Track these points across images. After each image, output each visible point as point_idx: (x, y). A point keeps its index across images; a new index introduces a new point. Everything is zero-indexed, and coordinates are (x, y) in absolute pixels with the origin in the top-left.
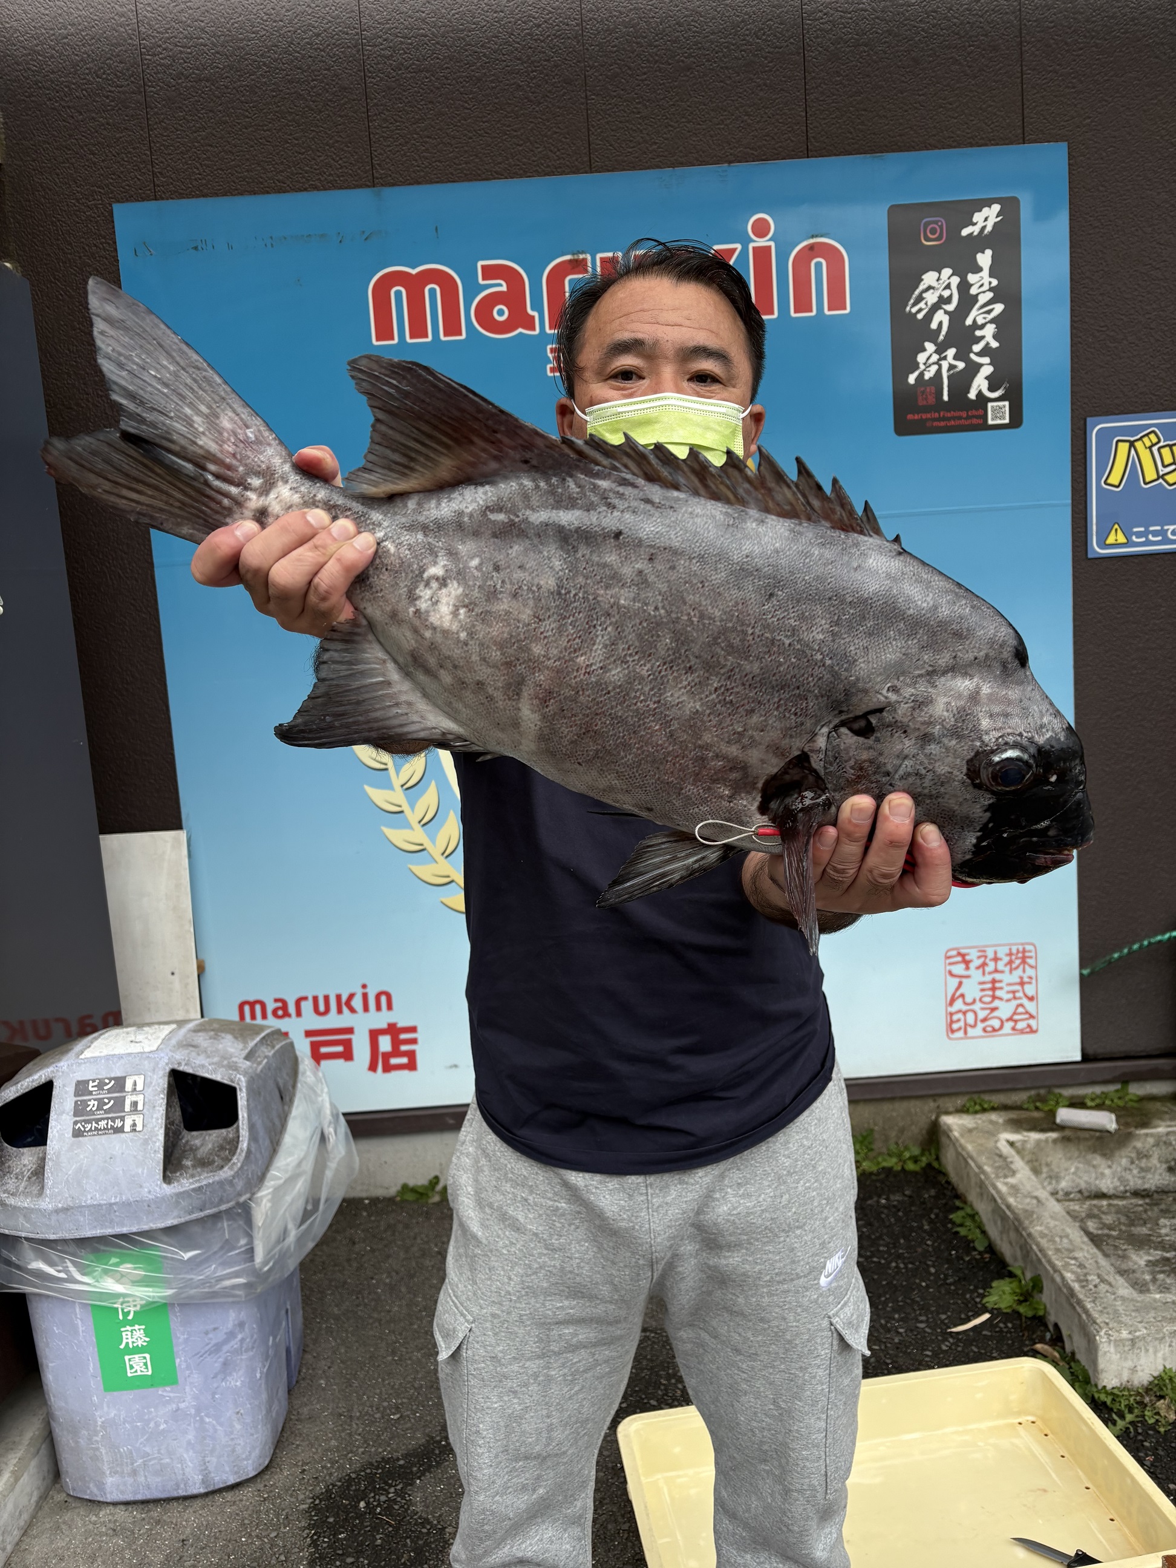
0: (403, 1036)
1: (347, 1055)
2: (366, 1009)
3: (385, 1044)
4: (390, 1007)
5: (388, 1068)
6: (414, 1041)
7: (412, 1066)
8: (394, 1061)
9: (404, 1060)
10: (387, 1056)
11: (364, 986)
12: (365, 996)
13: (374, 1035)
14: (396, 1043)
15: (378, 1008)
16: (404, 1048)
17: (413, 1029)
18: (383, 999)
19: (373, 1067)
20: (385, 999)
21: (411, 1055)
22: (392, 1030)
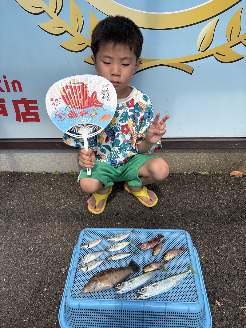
0: (30, 105)
1: (4, 112)
2: (8, 90)
3: (22, 109)
4: (21, 90)
5: (26, 120)
6: (36, 108)
7: (37, 120)
8: (28, 117)
9: (33, 117)
10: (24, 115)
11: (4, 77)
12: (6, 82)
13: (16, 103)
14: (28, 108)
15: (15, 90)
16: (31, 111)
17: (35, 102)
18: (16, 84)
19: (18, 119)
20: (17, 85)
21: (36, 114)
22: (24, 101)
